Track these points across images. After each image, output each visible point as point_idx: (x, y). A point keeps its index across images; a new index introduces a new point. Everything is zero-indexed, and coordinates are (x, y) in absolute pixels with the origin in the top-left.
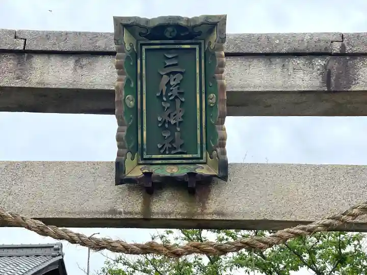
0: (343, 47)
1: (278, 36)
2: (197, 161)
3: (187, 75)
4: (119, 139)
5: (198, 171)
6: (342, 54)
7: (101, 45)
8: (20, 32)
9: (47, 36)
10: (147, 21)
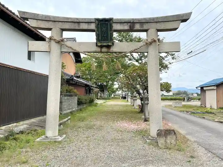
0: (133, 21)
1: (122, 19)
2: (108, 42)
3: (107, 28)
4: (96, 39)
5: (109, 44)
6: (133, 22)
7: (92, 21)
8: (78, 18)
9: (83, 19)
10: (100, 19)
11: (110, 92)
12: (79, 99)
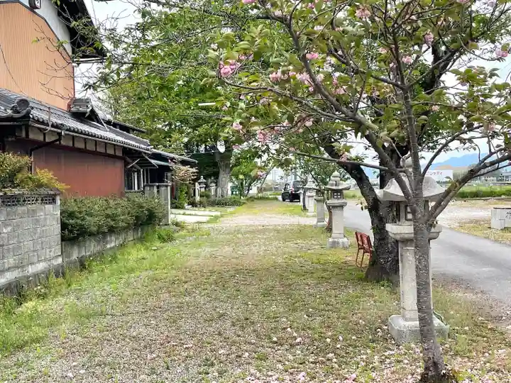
11: (241, 177)
12: (67, 215)
